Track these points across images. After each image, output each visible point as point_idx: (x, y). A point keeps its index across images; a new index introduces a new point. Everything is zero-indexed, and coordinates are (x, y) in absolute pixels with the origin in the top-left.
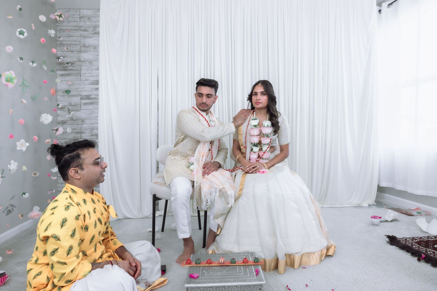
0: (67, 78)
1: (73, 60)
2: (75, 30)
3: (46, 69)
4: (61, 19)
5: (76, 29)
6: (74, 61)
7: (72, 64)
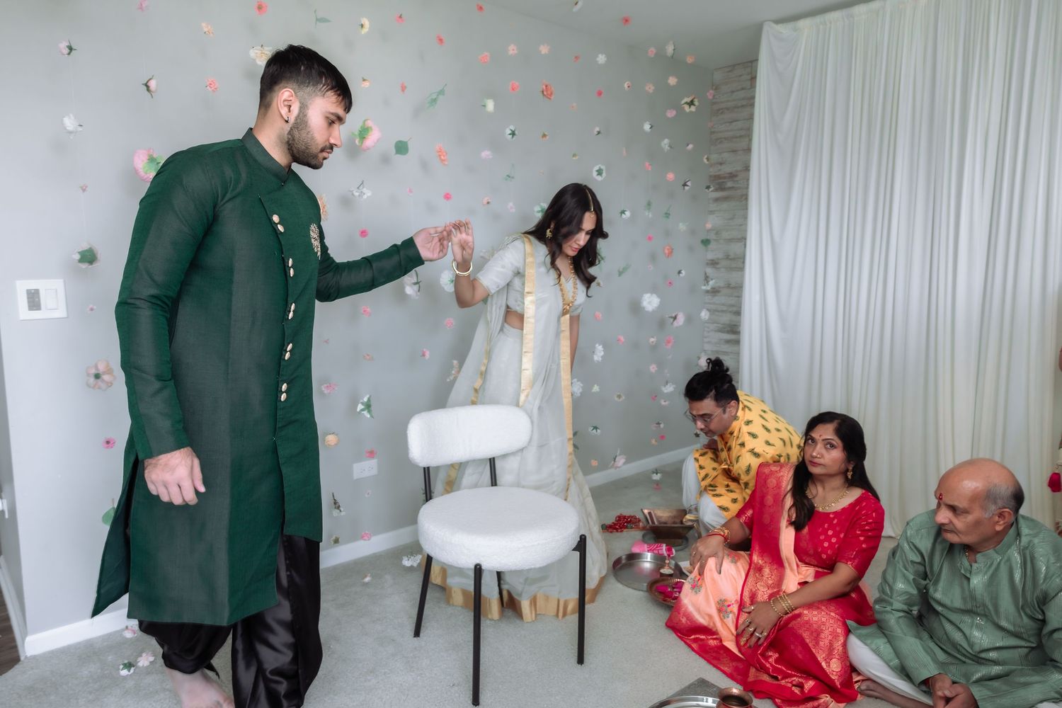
0: (725, 205)
1: (735, 169)
2: (743, 106)
3: (650, 216)
4: (693, 108)
5: (744, 103)
6: (737, 171)
7: (732, 176)
